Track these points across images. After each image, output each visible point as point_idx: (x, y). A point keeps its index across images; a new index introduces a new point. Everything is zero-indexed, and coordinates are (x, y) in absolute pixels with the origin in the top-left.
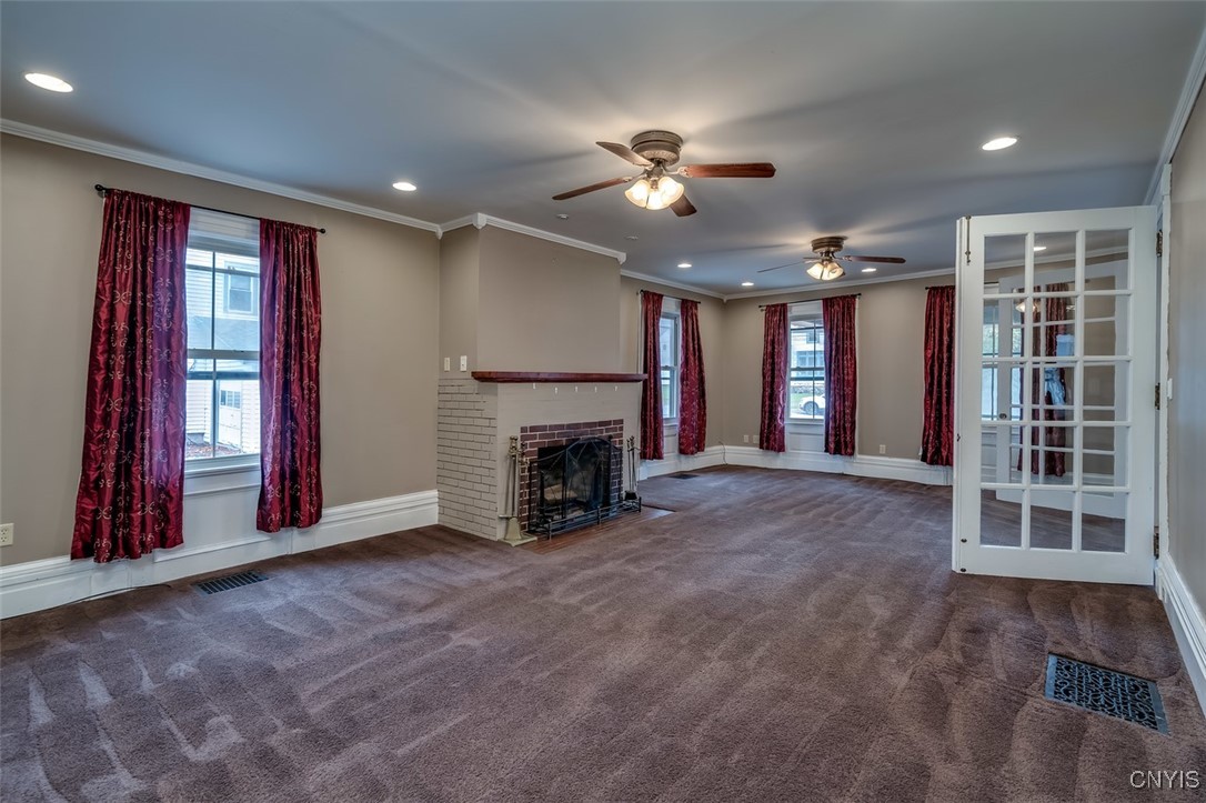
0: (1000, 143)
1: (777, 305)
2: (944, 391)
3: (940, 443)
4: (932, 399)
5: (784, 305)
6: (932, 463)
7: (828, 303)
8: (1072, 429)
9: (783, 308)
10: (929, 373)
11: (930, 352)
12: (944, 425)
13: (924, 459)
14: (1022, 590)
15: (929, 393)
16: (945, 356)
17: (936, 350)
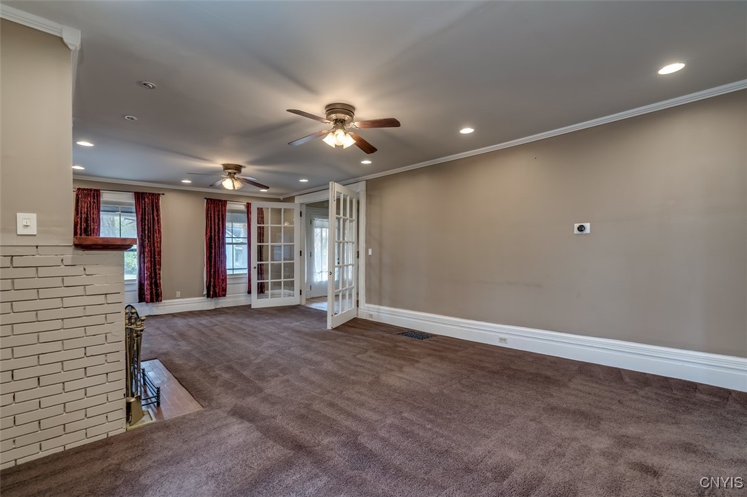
1: (91, 190)
2: (217, 257)
3: (216, 285)
5: (98, 191)
6: (212, 297)
7: (139, 196)
9: (96, 194)
10: (209, 247)
11: (208, 234)
12: (217, 276)
13: (208, 296)
15: (209, 258)
16: (216, 237)
17: (212, 234)
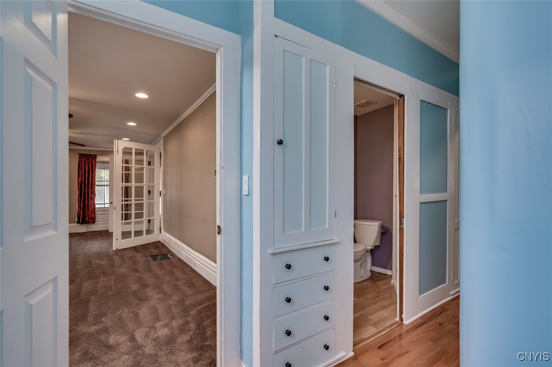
0: (131, 124)
2: (87, 195)
3: (85, 215)
4: (81, 198)
6: (82, 223)
8: (131, 204)
10: (80, 188)
11: (80, 179)
12: (86, 208)
13: (78, 222)
14: (135, 249)
15: (80, 195)
16: (87, 181)
17: (83, 179)
